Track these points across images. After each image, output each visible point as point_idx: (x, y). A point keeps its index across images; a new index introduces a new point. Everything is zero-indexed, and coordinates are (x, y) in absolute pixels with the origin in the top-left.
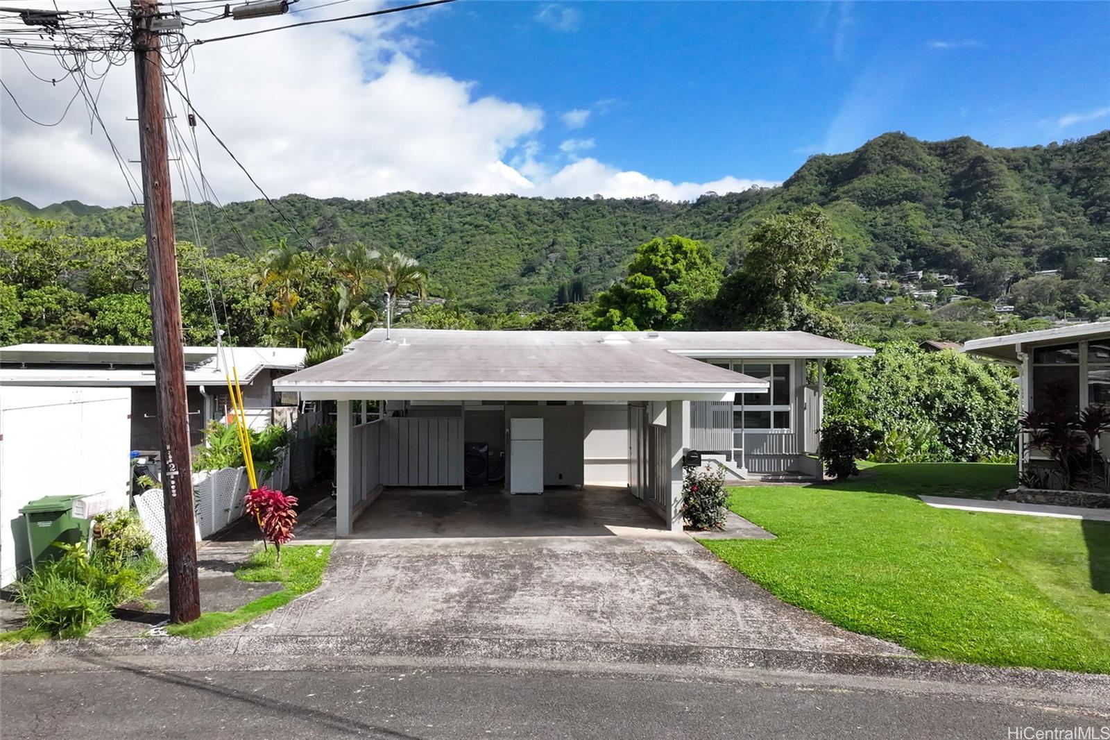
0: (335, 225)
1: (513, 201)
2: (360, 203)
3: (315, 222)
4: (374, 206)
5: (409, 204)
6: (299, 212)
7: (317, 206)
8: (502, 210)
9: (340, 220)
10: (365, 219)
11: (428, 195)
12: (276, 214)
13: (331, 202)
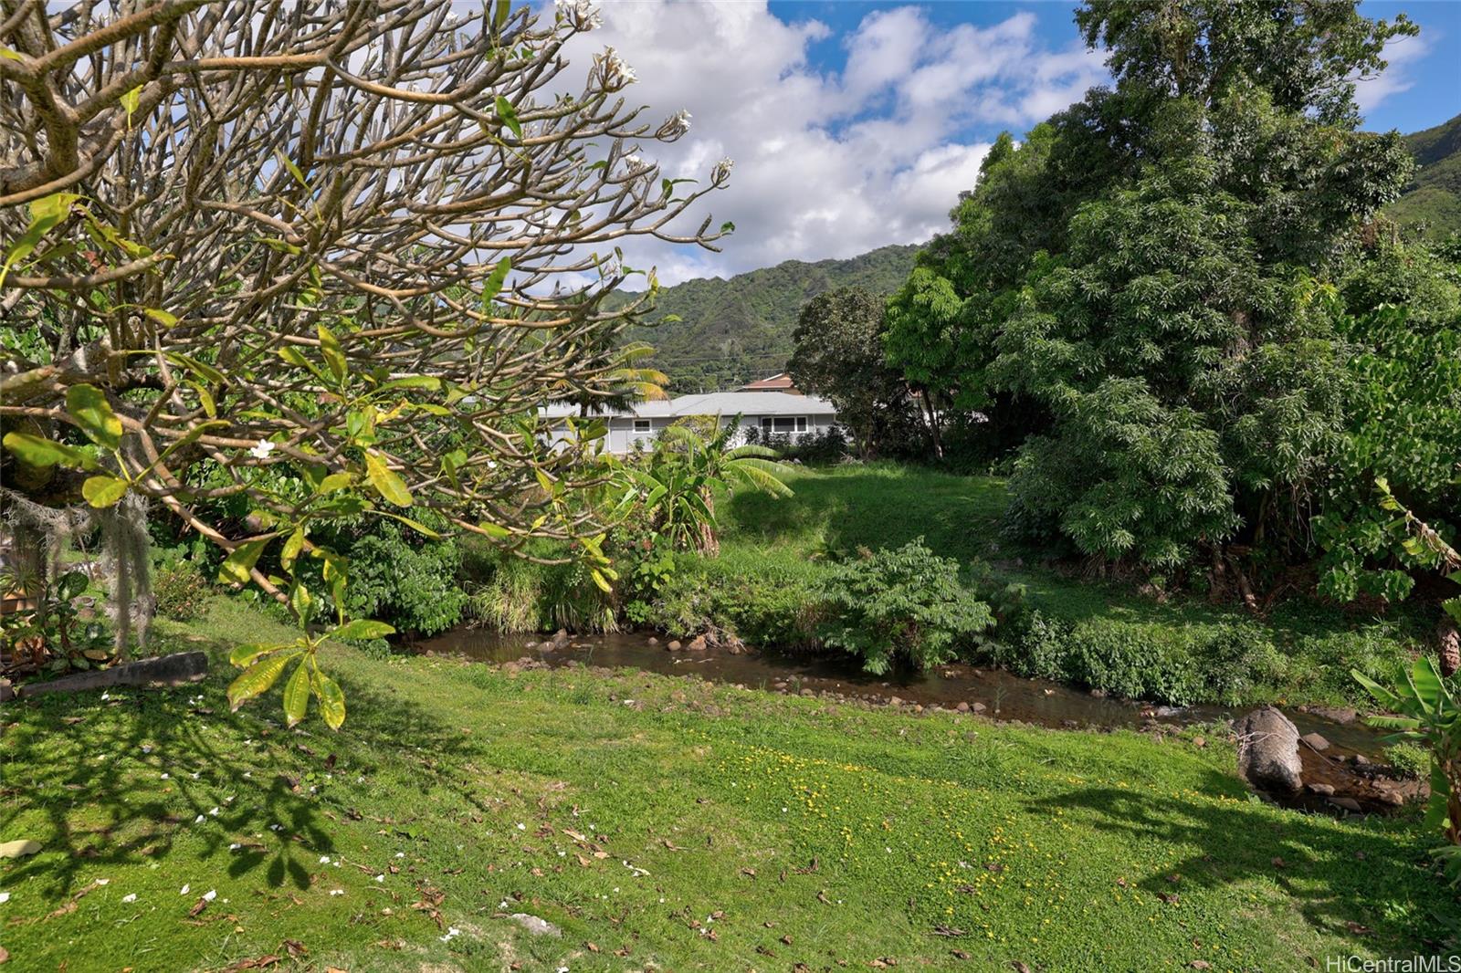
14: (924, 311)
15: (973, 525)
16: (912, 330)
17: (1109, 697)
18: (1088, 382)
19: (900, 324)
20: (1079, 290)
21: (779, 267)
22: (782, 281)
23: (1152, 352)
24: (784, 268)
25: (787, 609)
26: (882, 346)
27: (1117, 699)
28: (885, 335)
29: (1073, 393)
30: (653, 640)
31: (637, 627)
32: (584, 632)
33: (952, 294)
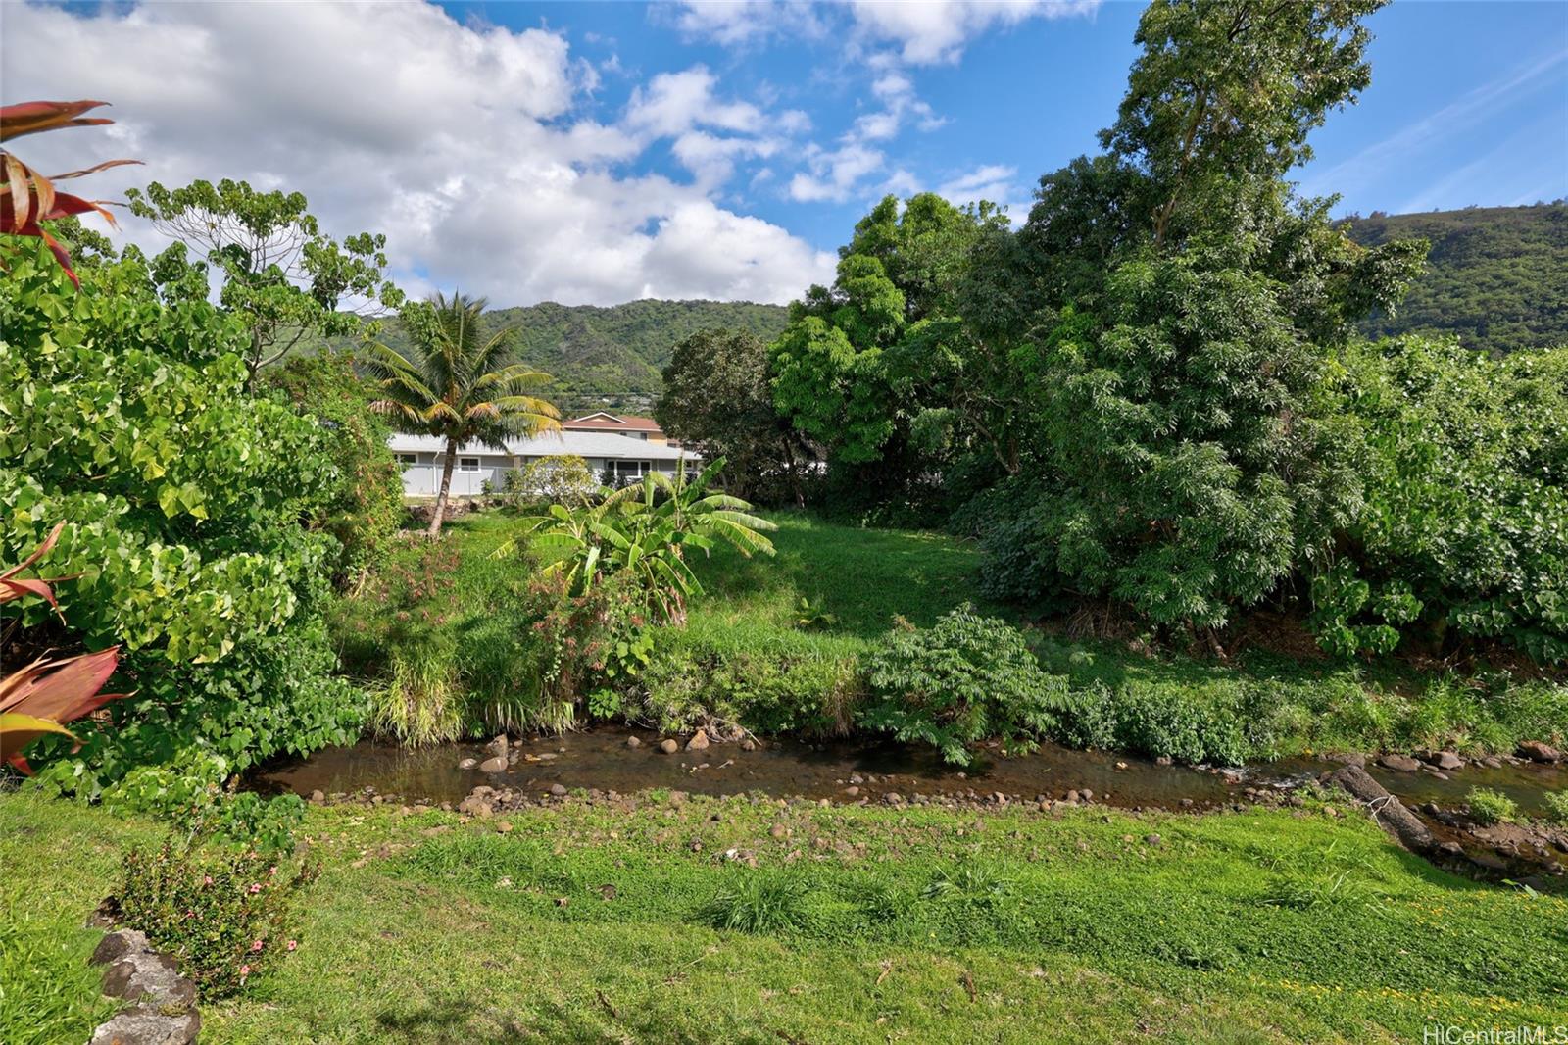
0: (583, 330)
1: (748, 307)
2: (607, 310)
3: (565, 327)
4: (620, 313)
5: (652, 311)
6: (551, 319)
7: (567, 313)
8: (738, 316)
9: (588, 327)
10: (612, 325)
11: (670, 302)
12: (529, 321)
13: (580, 310)
14: (820, 360)
15: (944, 583)
16: (803, 378)
17: (1174, 764)
18: (1158, 445)
19: (791, 370)
20: (1143, 348)
21: (537, 307)
22: (540, 321)
23: (1223, 417)
24: (542, 308)
25: (815, 691)
26: (770, 392)
27: (1186, 765)
28: (774, 381)
29: (1143, 453)
30: (634, 741)
31: (603, 722)
32: (528, 736)
33: (847, 345)
